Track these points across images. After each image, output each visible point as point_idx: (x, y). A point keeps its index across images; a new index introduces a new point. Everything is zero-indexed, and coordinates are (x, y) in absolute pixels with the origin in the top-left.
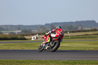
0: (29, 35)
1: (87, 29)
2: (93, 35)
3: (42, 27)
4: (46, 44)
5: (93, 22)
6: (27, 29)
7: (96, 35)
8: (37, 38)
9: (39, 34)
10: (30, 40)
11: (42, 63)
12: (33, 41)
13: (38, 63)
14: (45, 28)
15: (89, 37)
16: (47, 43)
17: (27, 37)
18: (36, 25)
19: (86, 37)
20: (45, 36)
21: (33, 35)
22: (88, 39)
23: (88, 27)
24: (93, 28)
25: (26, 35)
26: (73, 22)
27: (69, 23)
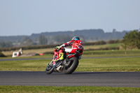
0: (8, 50)
1: (91, 41)
2: (100, 50)
3: (27, 38)
4: (57, 62)
5: (100, 31)
6: (6, 41)
7: (104, 49)
8: (20, 54)
9: (23, 49)
10: (9, 58)
11: (27, 89)
12: (14, 59)
13: (21, 89)
14: (31, 41)
15: (94, 53)
16: (59, 61)
17: (5, 53)
18: (18, 36)
19: (90, 54)
20: (56, 51)
21: (14, 50)
22: (92, 56)
23: (92, 39)
24: (100, 40)
25: (5, 51)
26: (71, 32)
27: (65, 32)
